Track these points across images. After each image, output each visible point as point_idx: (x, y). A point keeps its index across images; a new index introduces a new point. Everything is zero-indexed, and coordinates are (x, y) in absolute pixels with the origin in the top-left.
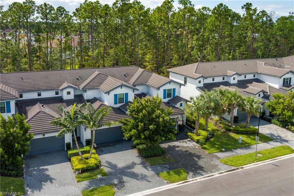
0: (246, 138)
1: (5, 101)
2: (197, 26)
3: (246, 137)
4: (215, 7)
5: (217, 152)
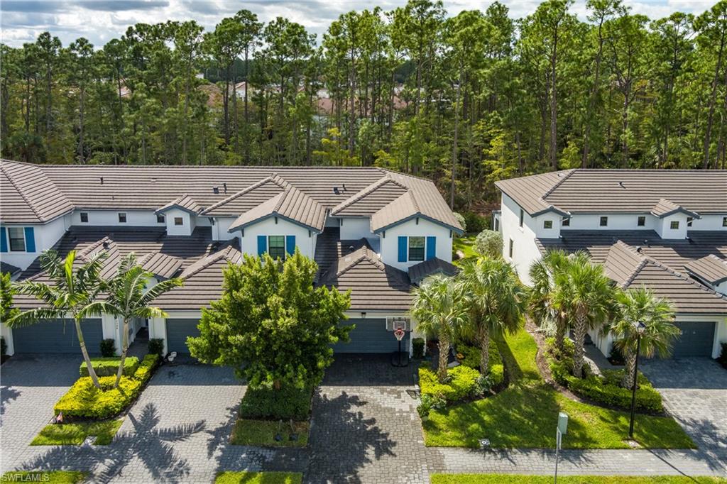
0: (599, 421)
1: (24, 227)
2: (663, 68)
3: (602, 419)
4: (707, 12)
5: (455, 446)
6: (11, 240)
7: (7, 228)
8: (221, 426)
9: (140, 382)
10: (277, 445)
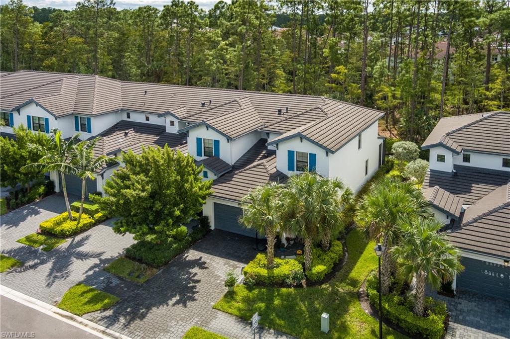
1: (86, 117)
5: (231, 314)
6: (81, 124)
7: (79, 116)
8: (110, 258)
9: (93, 221)
10: (126, 278)
